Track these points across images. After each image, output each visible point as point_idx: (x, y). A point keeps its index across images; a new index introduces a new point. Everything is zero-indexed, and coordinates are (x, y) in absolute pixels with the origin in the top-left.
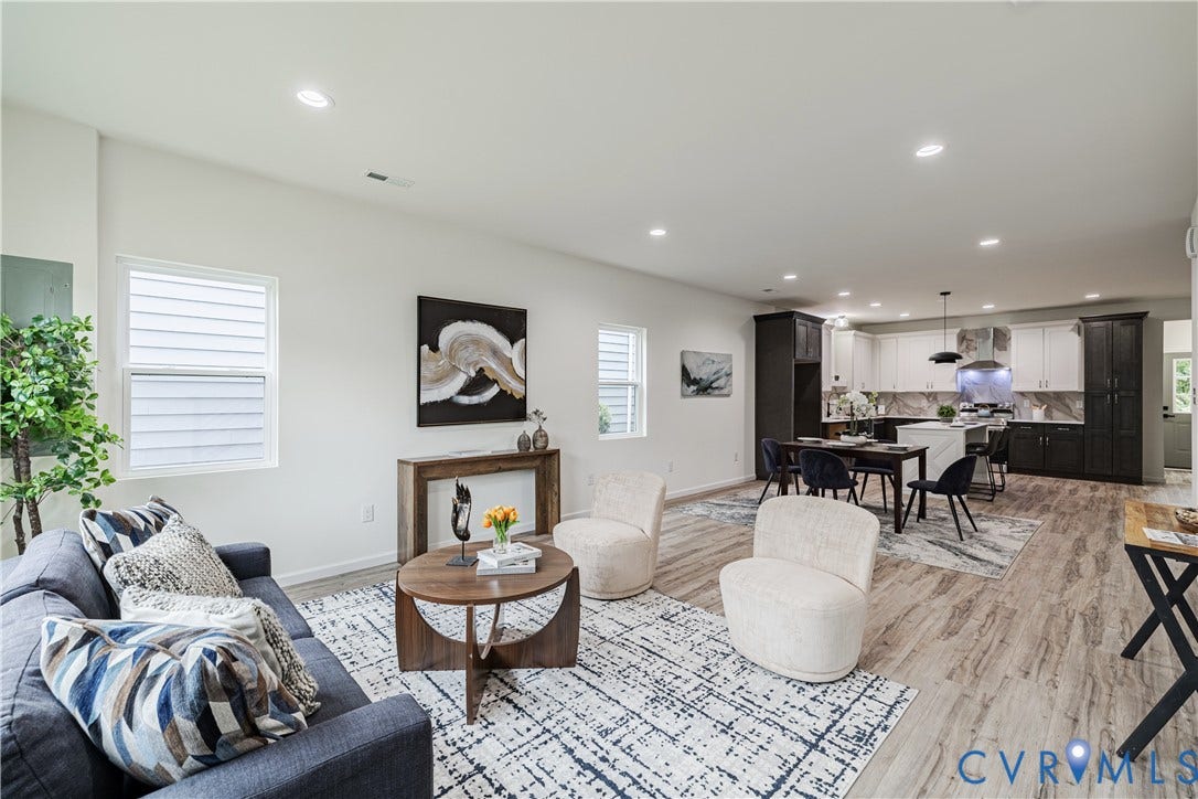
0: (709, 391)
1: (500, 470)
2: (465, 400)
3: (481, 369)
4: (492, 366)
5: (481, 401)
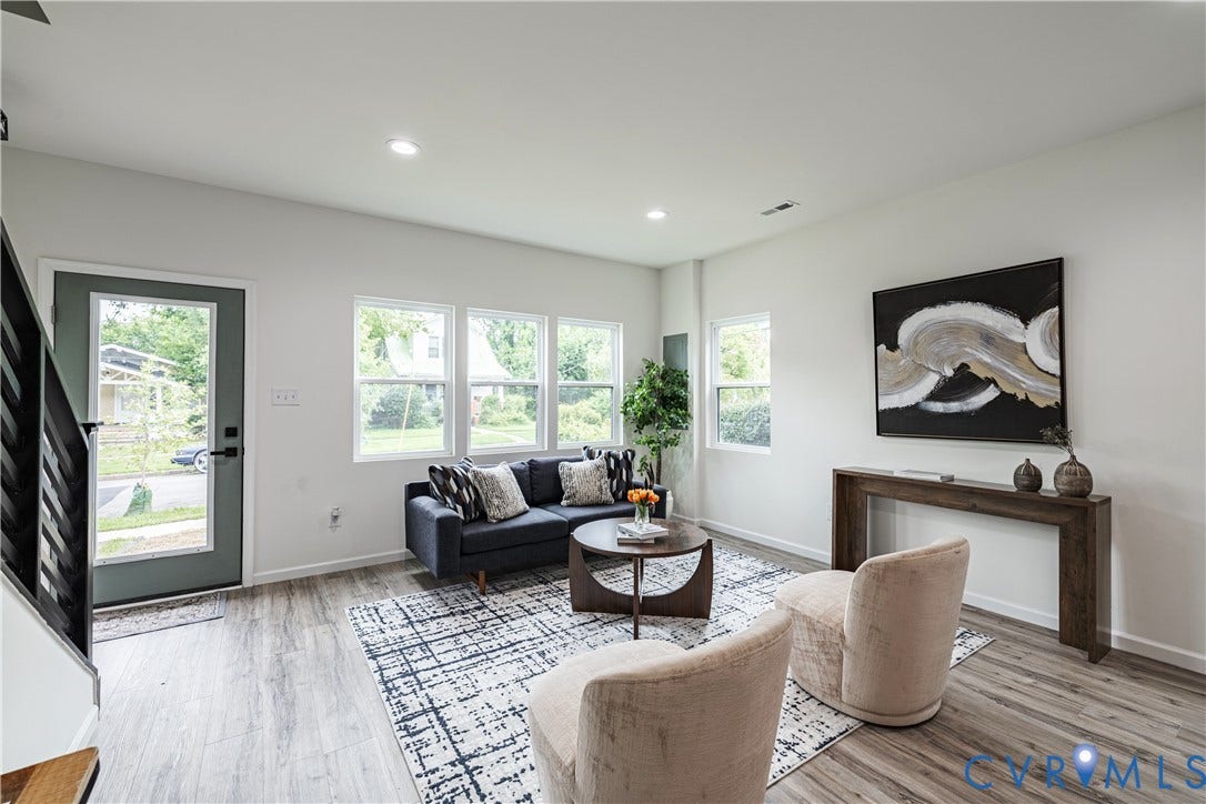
1: (973, 509)
2: (938, 407)
3: (964, 366)
4: (982, 360)
5: (965, 408)
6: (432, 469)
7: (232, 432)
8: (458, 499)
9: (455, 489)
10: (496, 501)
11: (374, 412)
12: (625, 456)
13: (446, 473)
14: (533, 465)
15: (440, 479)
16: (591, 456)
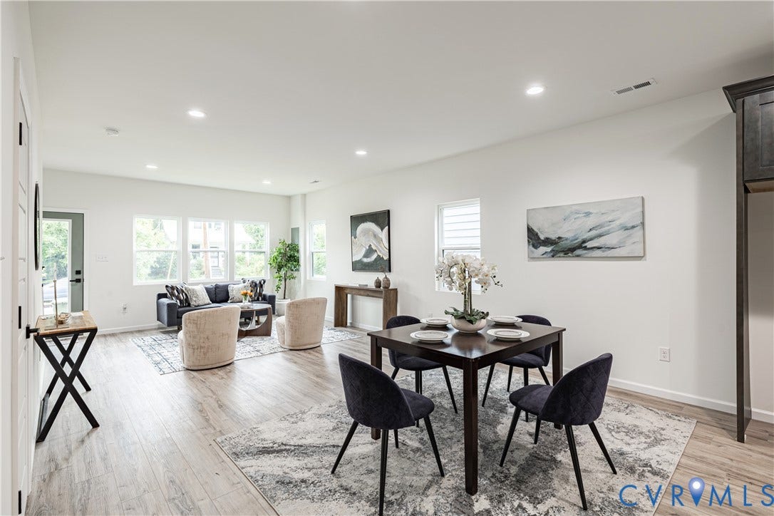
0: (578, 252)
1: (368, 296)
2: (365, 260)
3: (370, 246)
4: (374, 243)
5: (370, 261)
6: (167, 286)
7: (78, 272)
8: (178, 298)
9: (177, 294)
10: (194, 299)
11: (152, 267)
12: (260, 283)
13: (172, 288)
14: (217, 287)
15: (170, 291)
16: (244, 282)
